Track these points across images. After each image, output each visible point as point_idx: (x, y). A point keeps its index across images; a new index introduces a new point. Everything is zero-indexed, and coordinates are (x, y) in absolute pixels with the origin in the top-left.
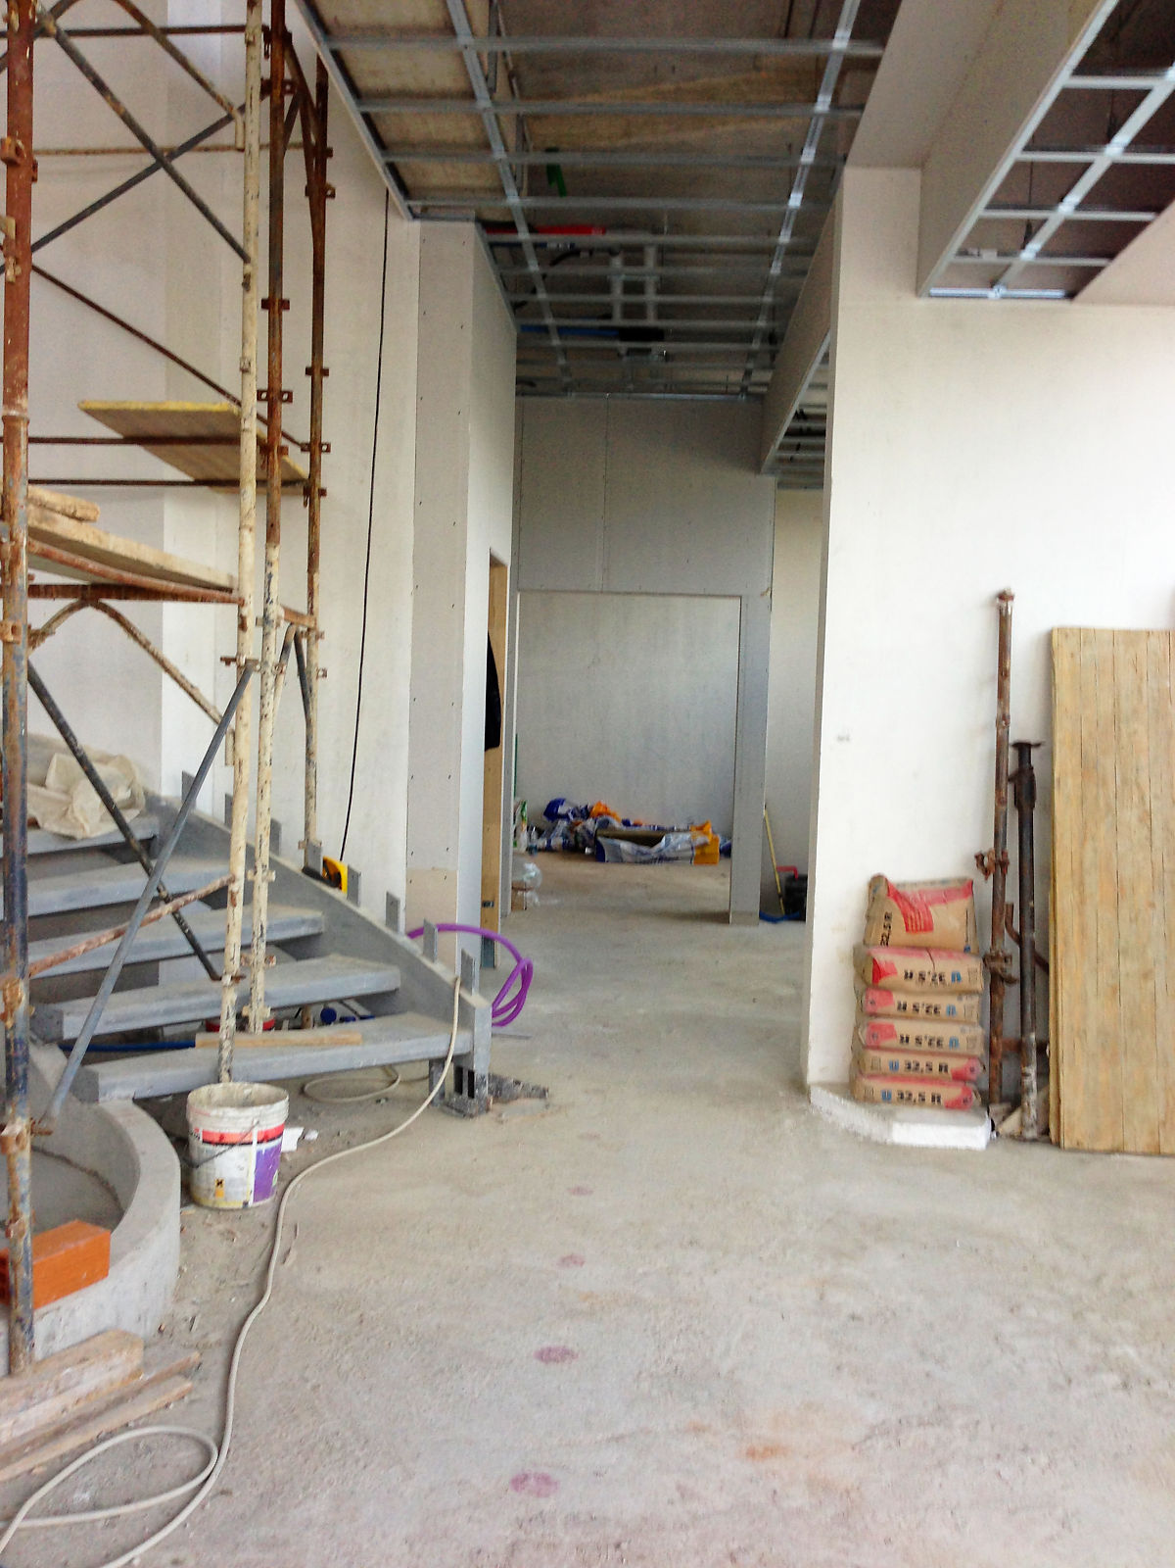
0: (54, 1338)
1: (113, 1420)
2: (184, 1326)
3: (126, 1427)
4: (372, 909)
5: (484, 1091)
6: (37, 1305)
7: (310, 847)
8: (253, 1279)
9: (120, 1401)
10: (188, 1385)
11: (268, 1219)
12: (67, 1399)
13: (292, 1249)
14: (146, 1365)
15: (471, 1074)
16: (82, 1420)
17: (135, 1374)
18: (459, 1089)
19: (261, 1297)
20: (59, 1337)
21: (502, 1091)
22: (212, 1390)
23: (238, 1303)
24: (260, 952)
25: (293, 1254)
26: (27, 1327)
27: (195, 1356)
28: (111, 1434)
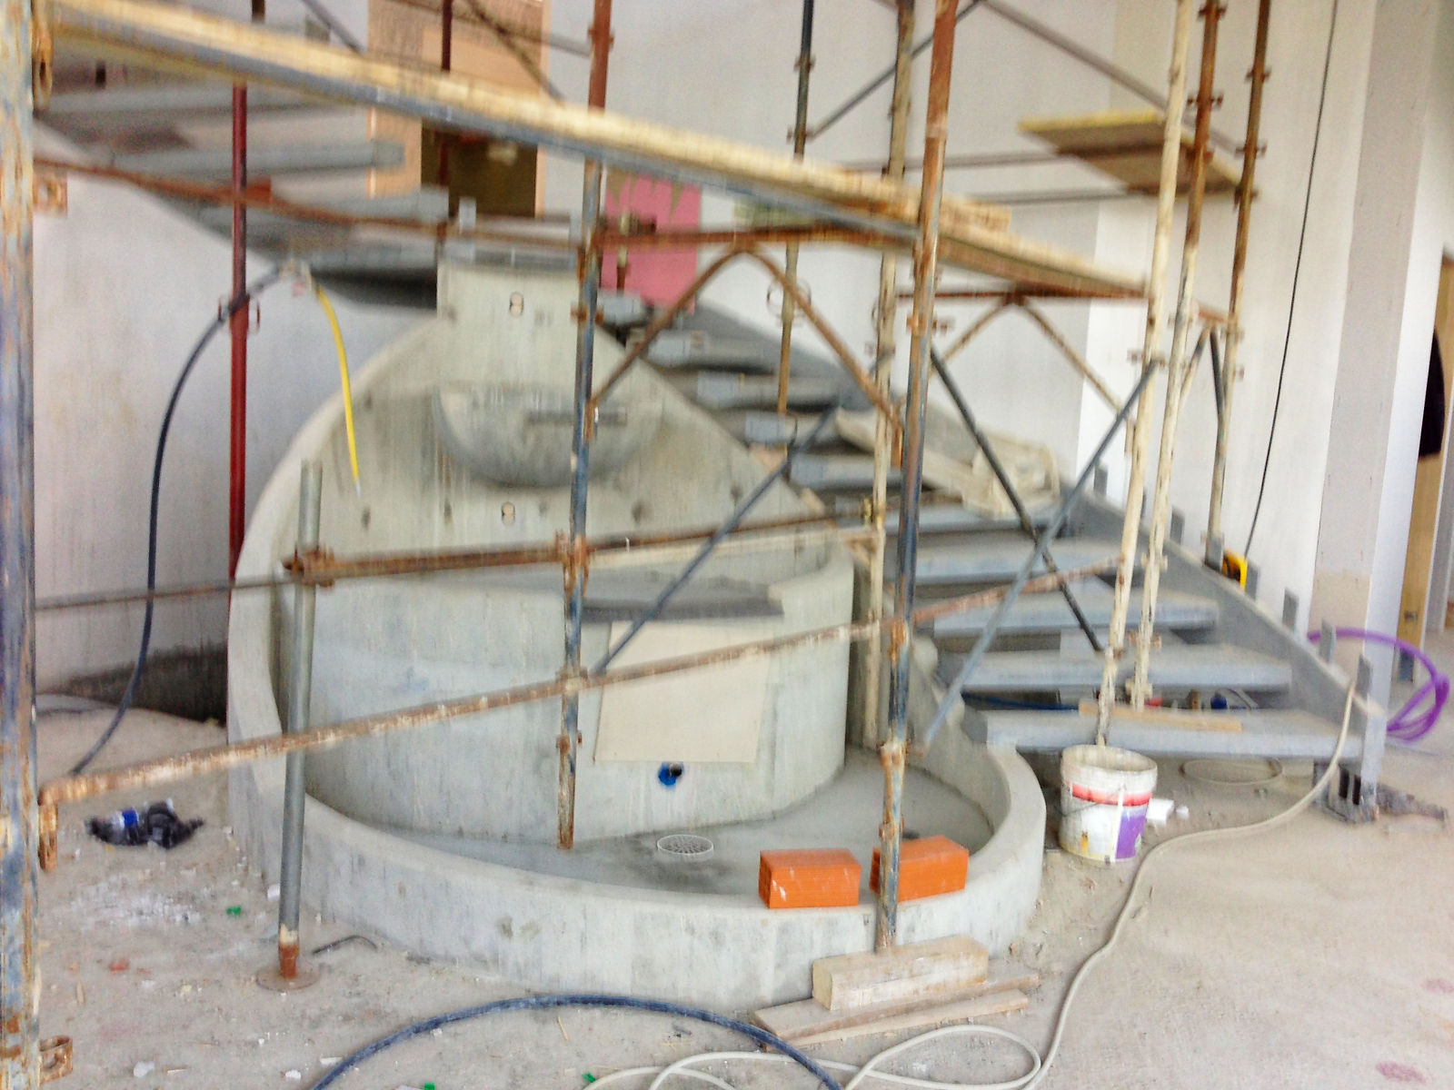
0: (913, 930)
1: (957, 1012)
2: (1031, 950)
3: (967, 1022)
4: (1268, 606)
5: (1370, 801)
6: (901, 899)
7: (1212, 541)
8: (1102, 926)
9: (963, 998)
10: (1025, 1000)
11: (1126, 877)
12: (920, 984)
13: (1143, 909)
14: (990, 974)
15: (1358, 783)
16: (929, 1006)
17: (980, 979)
18: (1343, 794)
19: (1106, 941)
20: (918, 930)
21: (1390, 804)
22: (1047, 1011)
23: (1083, 943)
24: (1147, 632)
25: (1144, 914)
26: (890, 915)
27: (1034, 978)
28: (953, 1024)
